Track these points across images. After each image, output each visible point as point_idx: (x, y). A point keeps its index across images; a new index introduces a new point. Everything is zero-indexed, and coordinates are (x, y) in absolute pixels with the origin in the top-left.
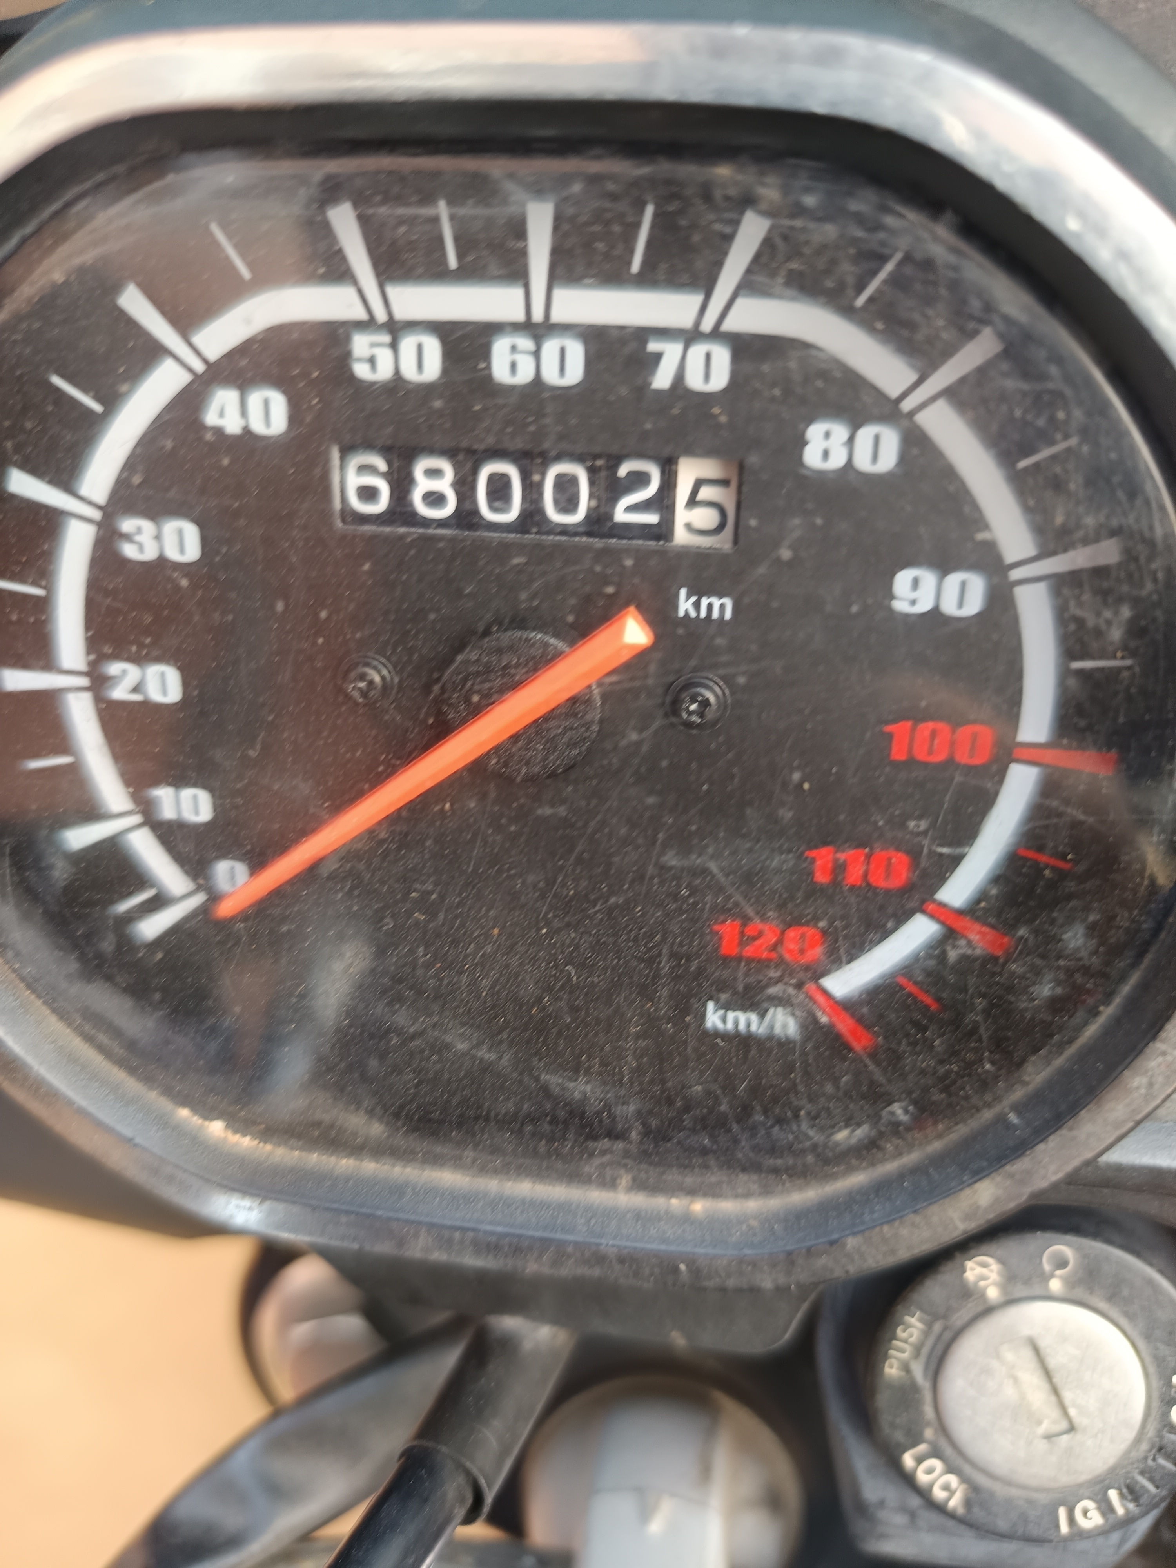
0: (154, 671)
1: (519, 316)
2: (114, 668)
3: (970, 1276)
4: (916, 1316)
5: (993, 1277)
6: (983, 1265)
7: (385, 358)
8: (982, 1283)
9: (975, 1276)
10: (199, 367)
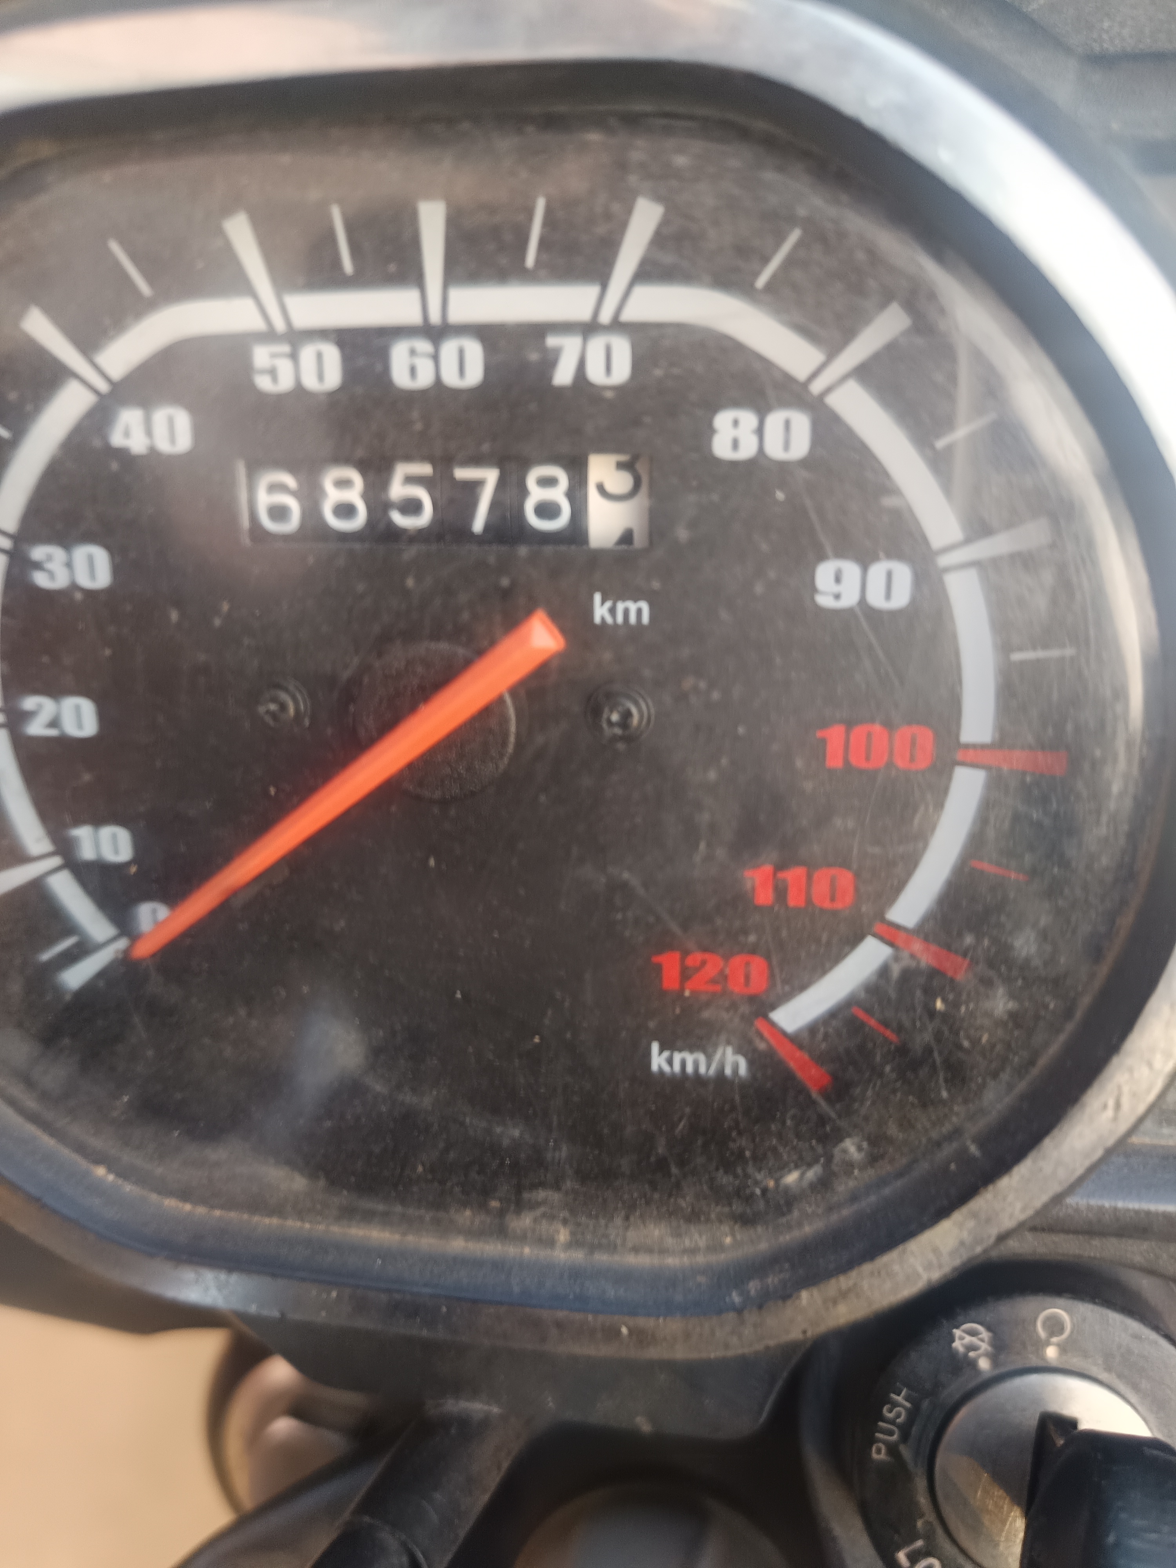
0: (68, 704)
1: (416, 319)
2: (27, 703)
3: (958, 1345)
4: (903, 1393)
5: (985, 1347)
6: (973, 1333)
7: (285, 368)
8: (972, 1354)
9: (963, 1345)
10: (103, 386)
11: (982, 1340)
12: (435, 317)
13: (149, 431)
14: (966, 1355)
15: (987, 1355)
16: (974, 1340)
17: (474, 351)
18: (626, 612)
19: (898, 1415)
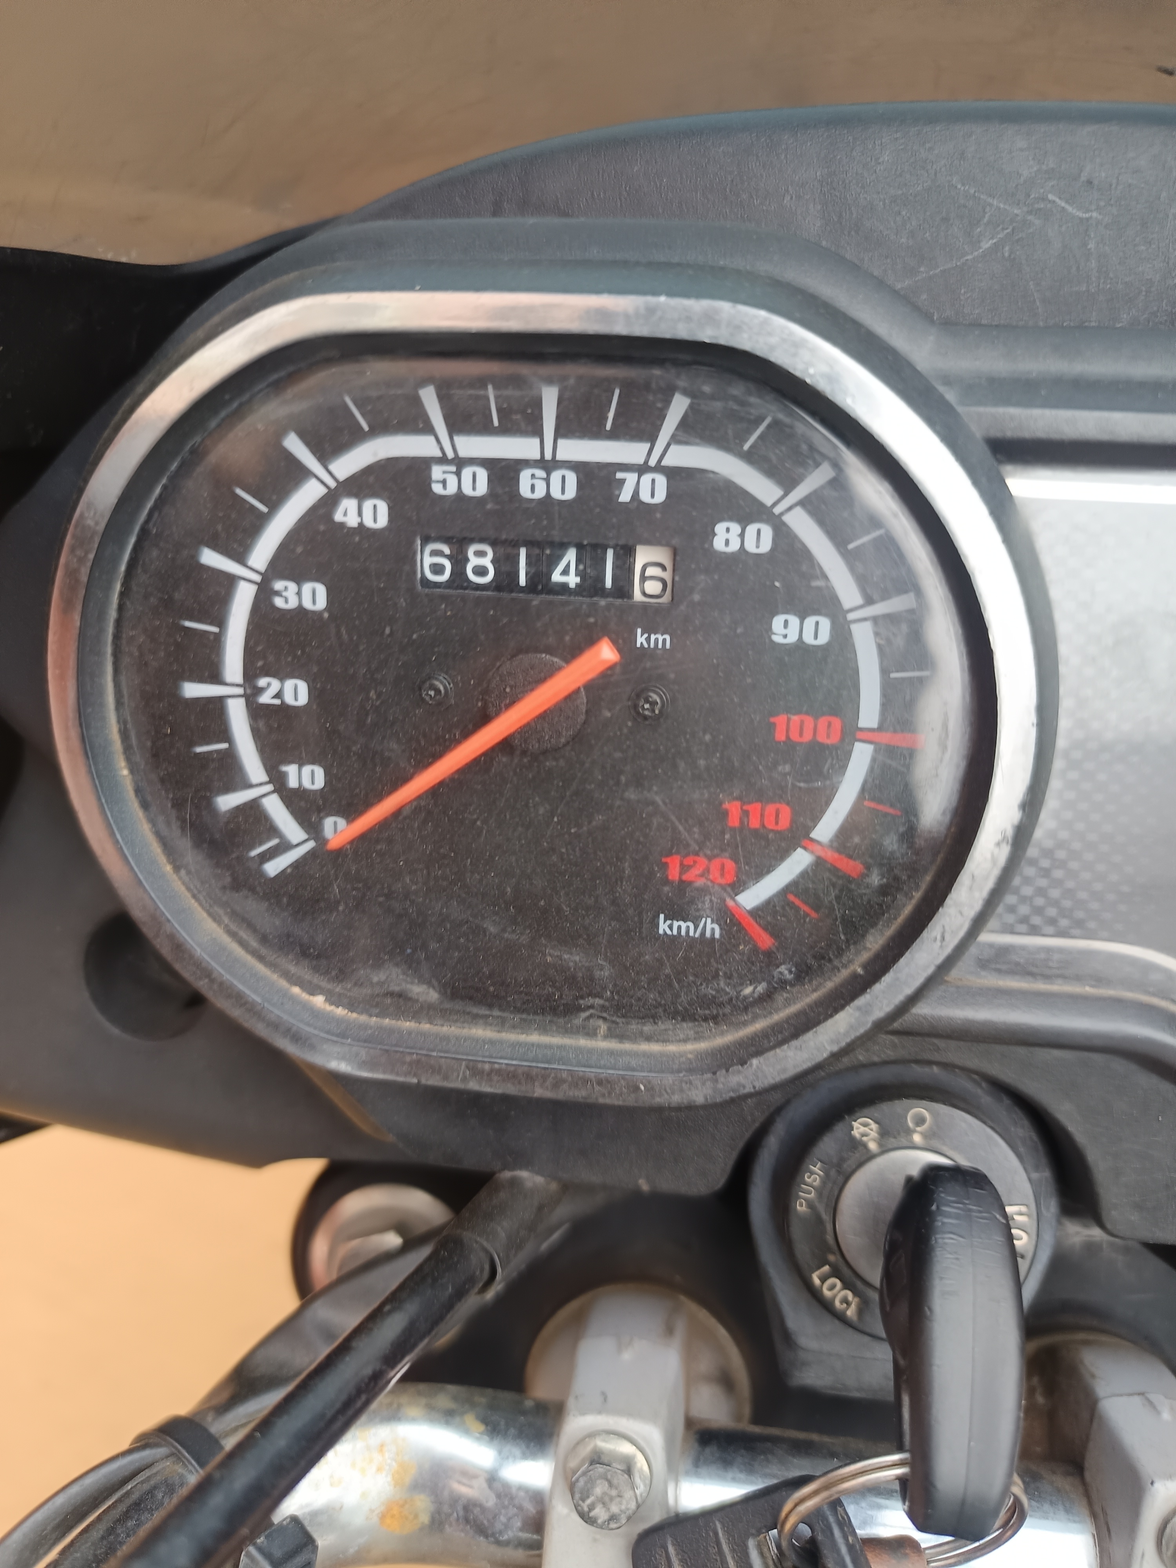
0: (289, 684)
1: (536, 456)
2: (262, 682)
3: (856, 1133)
4: (818, 1166)
5: (874, 1134)
6: (865, 1125)
7: (452, 481)
8: (865, 1139)
9: (859, 1133)
10: (332, 484)
11: (871, 1130)
12: (548, 456)
13: (360, 514)
14: (861, 1140)
15: (874, 1140)
16: (866, 1129)
17: (572, 479)
18: (657, 640)
19: (815, 1180)
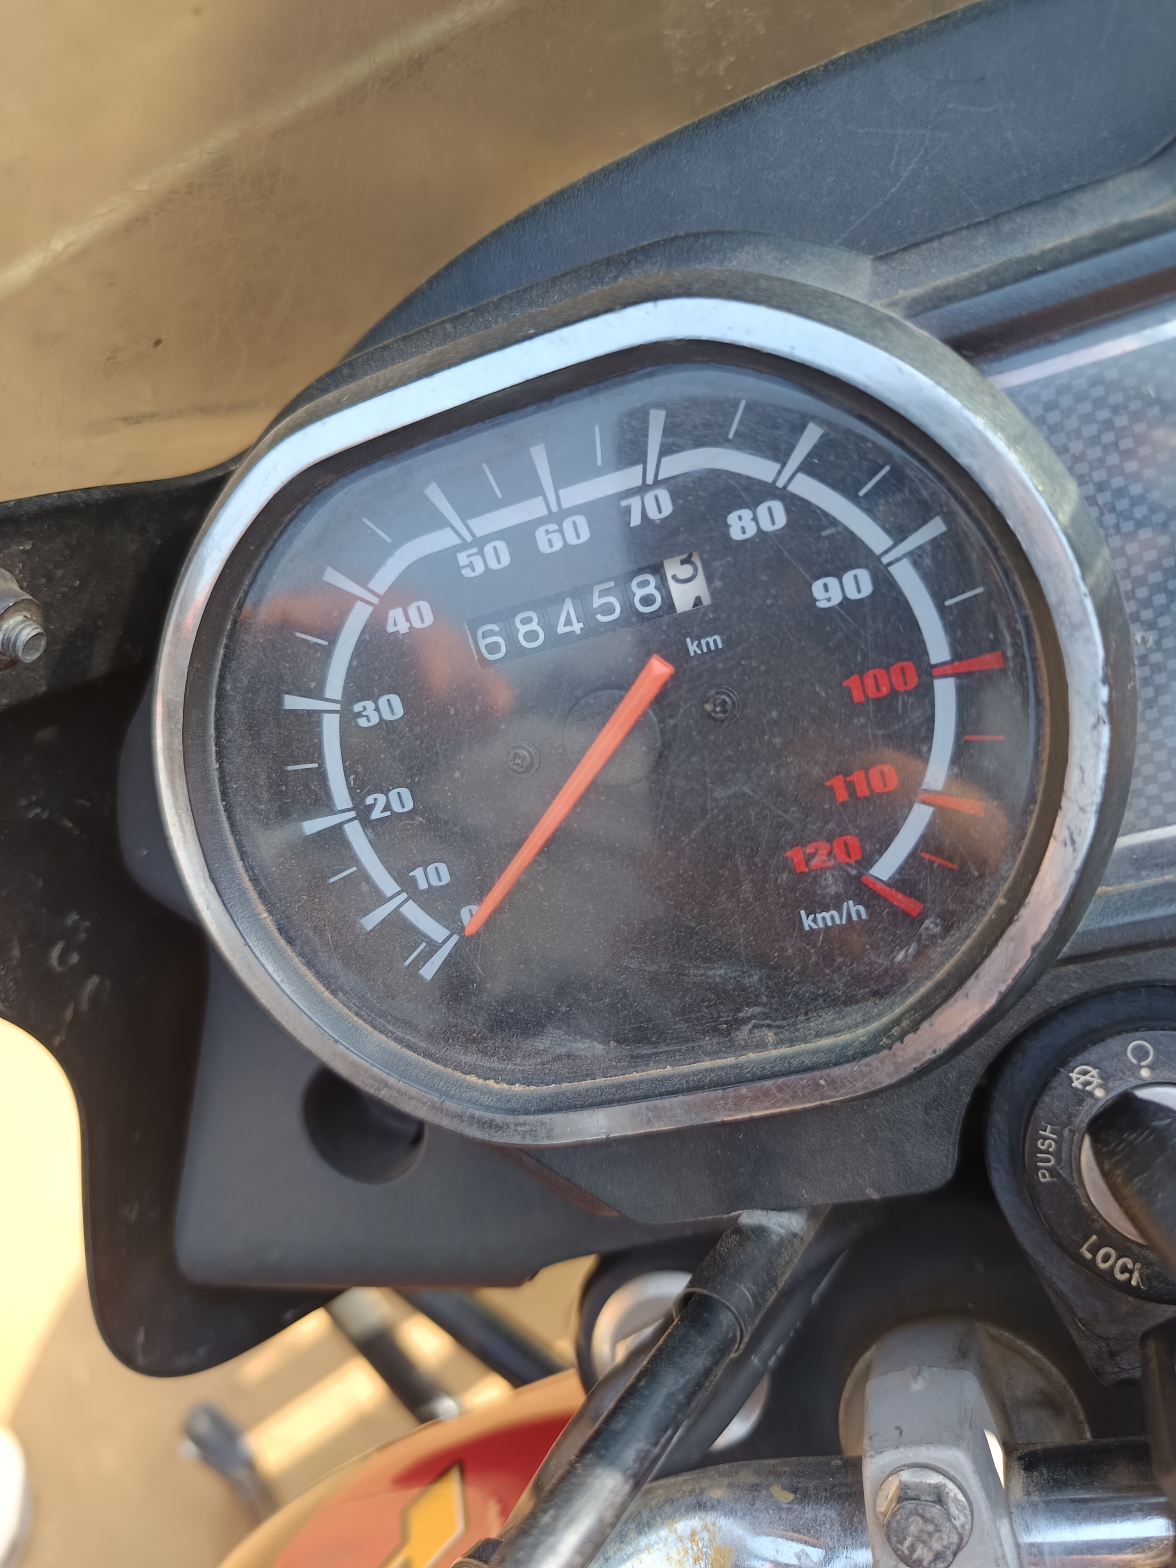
0: (393, 794)
1: (544, 512)
2: (369, 800)
4: (1048, 1129)
7: (478, 561)
10: (376, 601)
12: (554, 509)
13: (408, 619)
17: (581, 521)
18: (708, 644)
19: (1050, 1146)
